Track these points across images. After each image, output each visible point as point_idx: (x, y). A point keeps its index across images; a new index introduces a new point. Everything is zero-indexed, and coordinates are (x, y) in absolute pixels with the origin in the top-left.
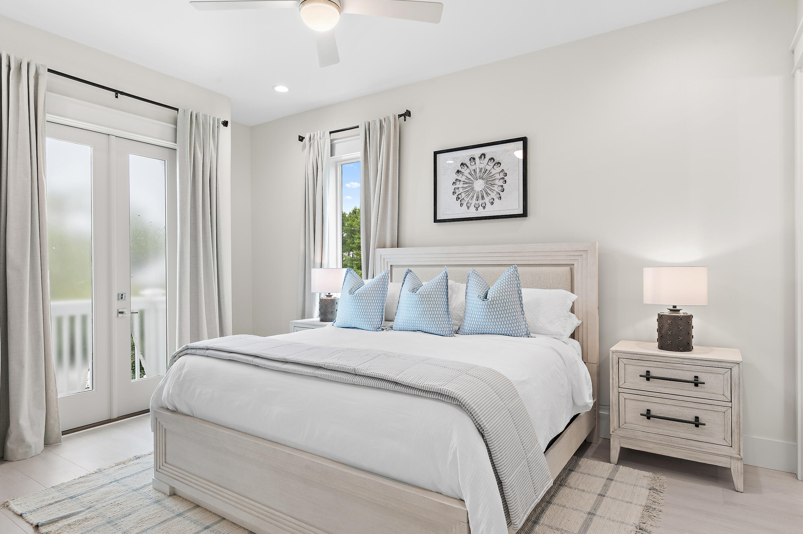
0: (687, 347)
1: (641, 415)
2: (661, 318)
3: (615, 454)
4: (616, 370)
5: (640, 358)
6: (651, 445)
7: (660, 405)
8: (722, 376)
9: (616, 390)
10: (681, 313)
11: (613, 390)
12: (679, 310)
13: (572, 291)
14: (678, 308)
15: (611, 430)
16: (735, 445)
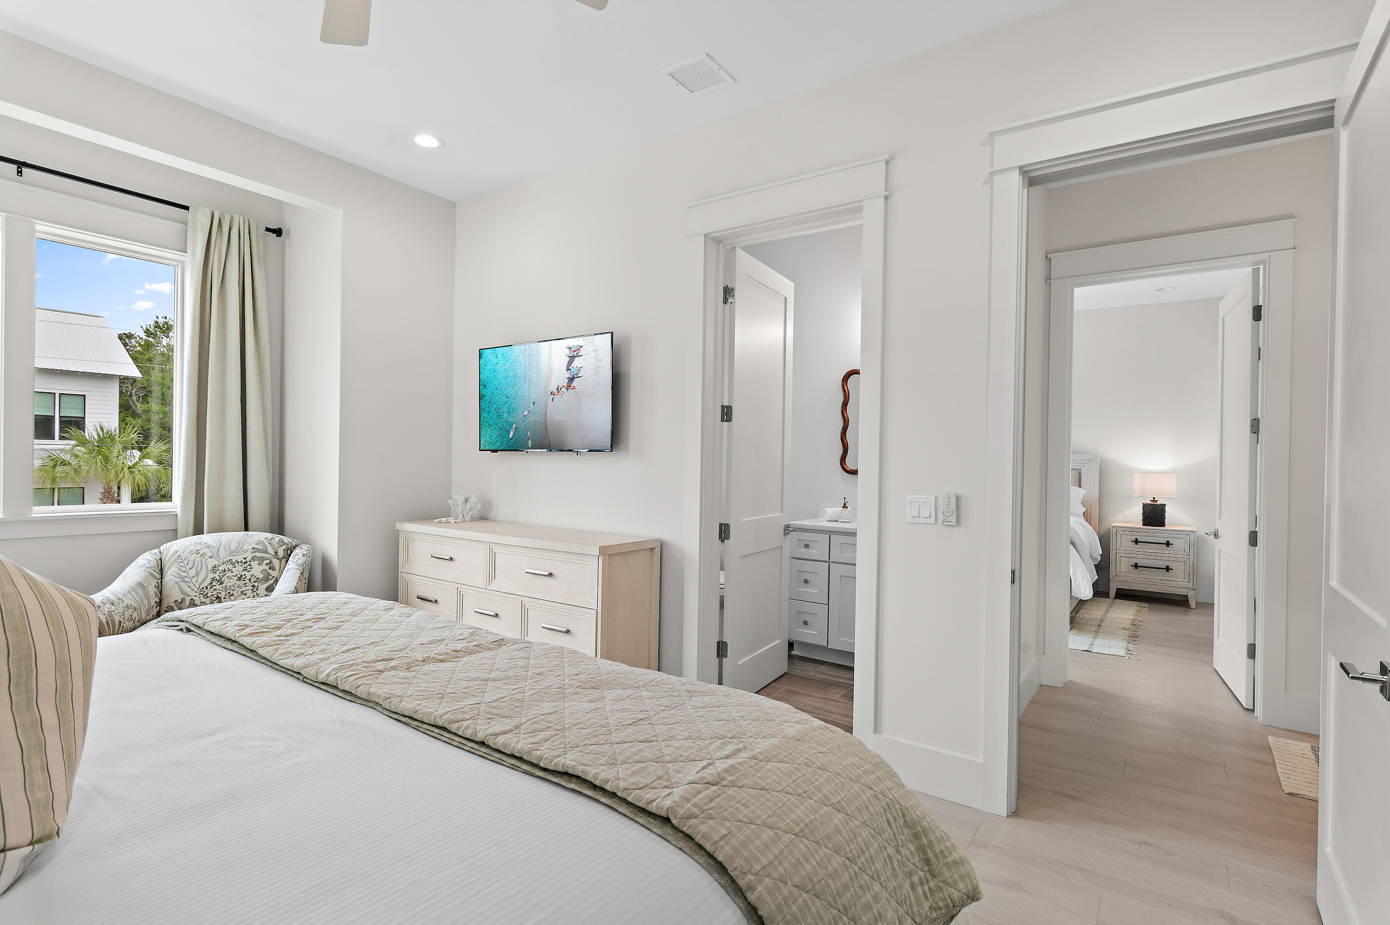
0: (1162, 523)
1: (1132, 566)
2: (1145, 506)
3: (1113, 593)
4: (1114, 539)
5: (1132, 530)
6: (1136, 585)
7: (1144, 560)
8: (1183, 540)
9: (1114, 551)
10: (1158, 503)
11: (1112, 551)
12: (1157, 501)
13: (1080, 487)
14: (1156, 500)
15: (1110, 578)
16: (1191, 581)
